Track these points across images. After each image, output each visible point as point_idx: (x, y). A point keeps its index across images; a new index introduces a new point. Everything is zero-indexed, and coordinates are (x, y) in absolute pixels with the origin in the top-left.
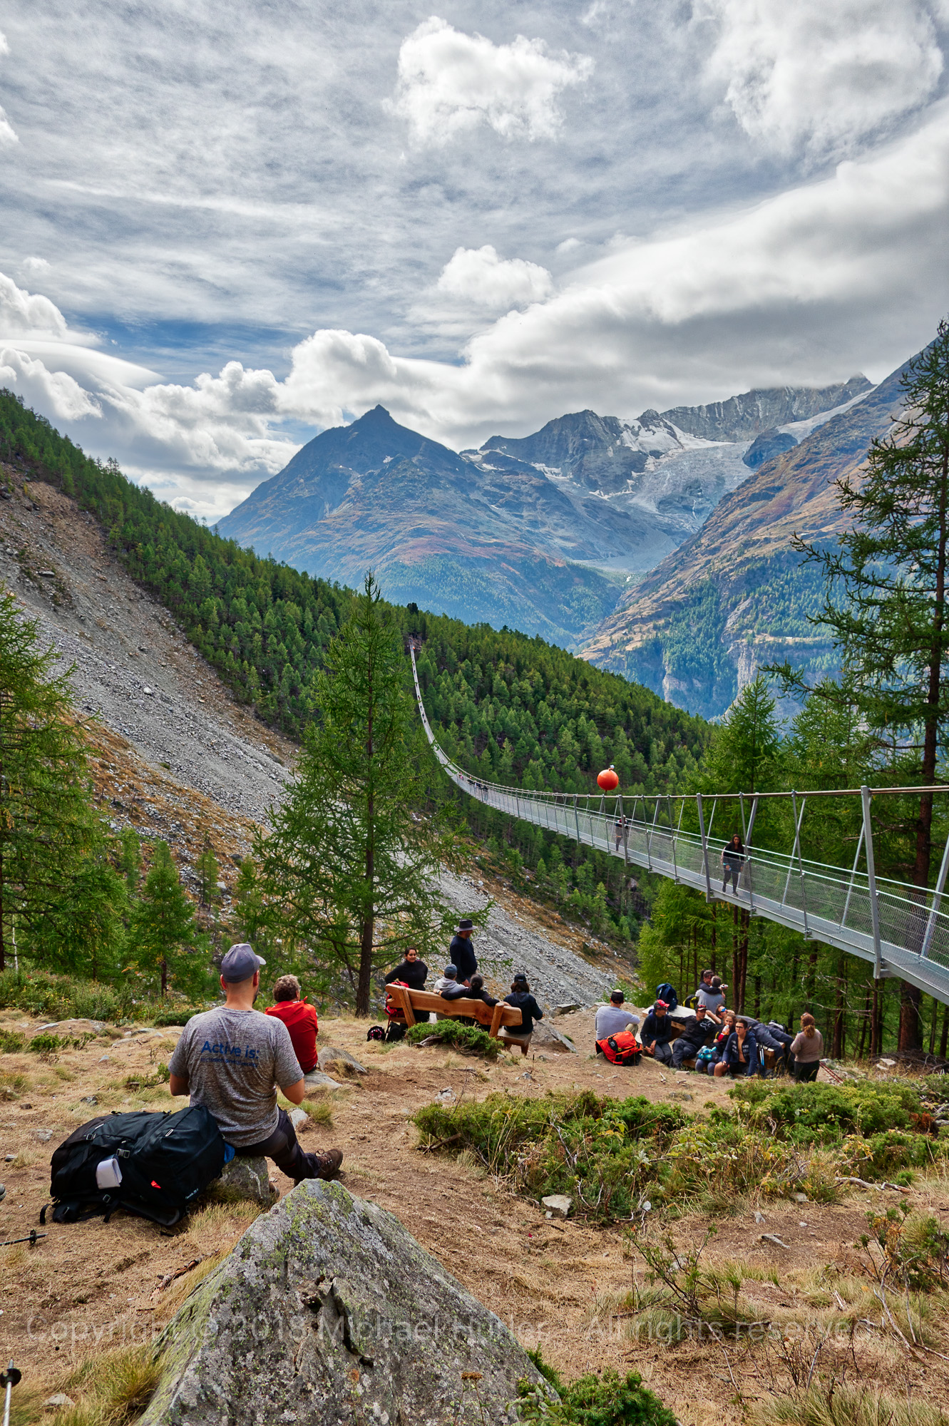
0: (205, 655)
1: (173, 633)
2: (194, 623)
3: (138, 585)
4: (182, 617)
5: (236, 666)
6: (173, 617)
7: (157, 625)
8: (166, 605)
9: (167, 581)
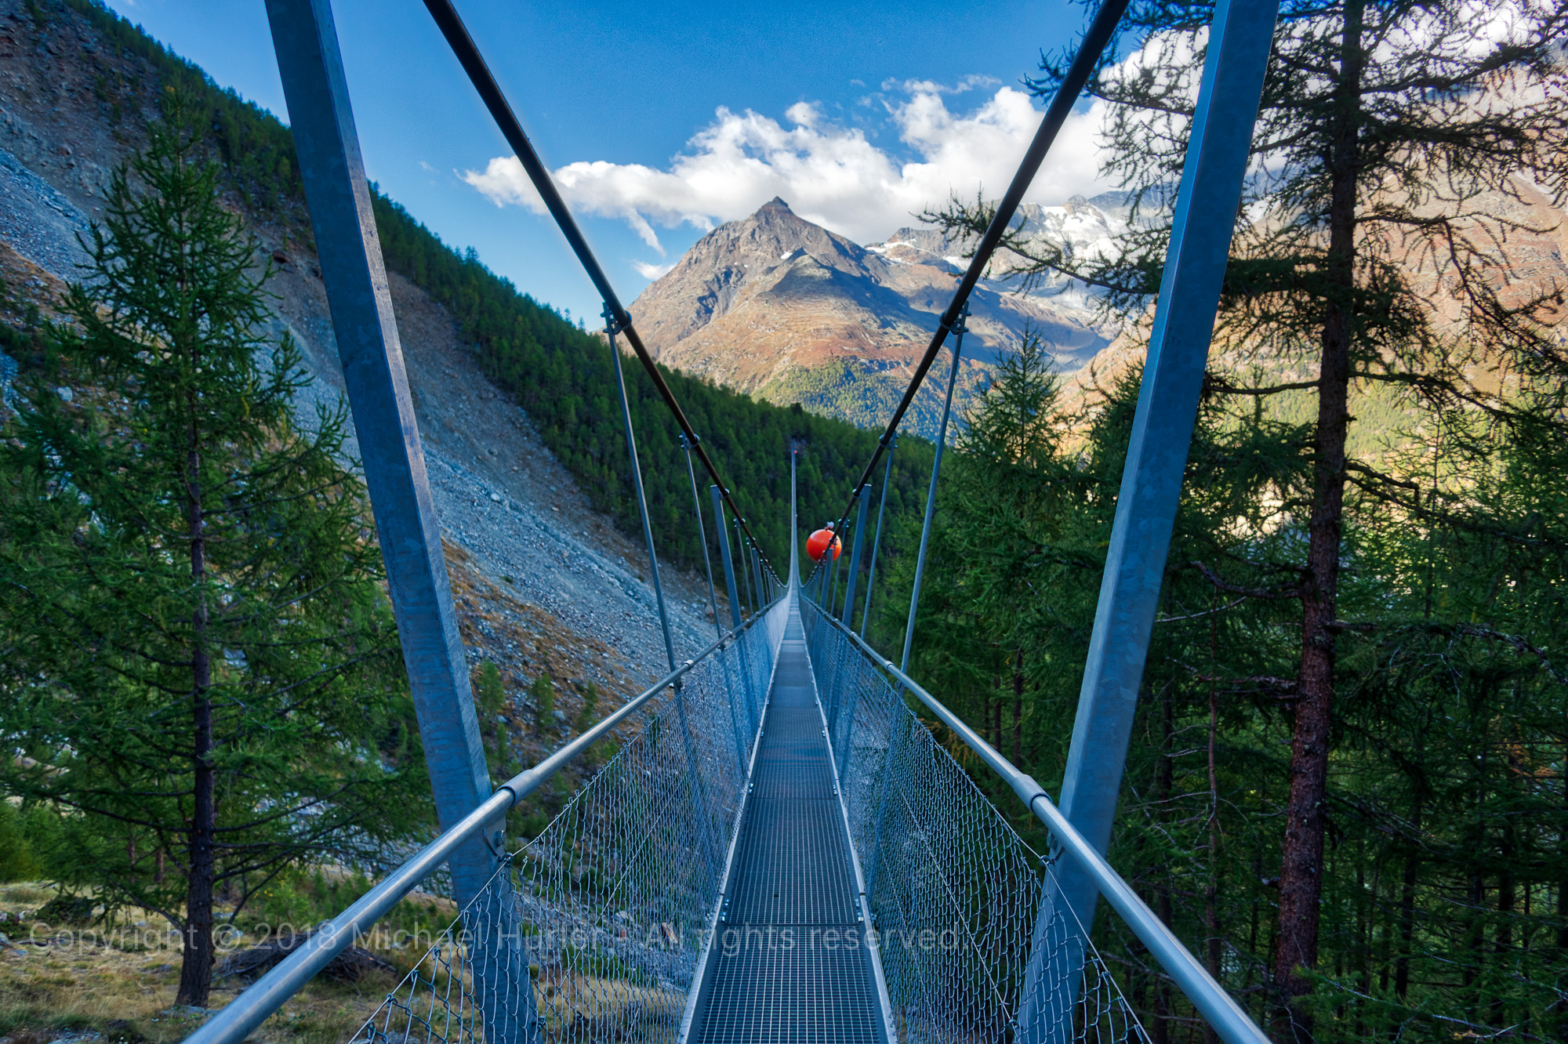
0: (561, 459)
1: (528, 435)
2: (549, 424)
3: (491, 382)
4: (538, 417)
5: (595, 472)
6: (529, 416)
7: (509, 426)
8: (521, 404)
9: (522, 377)
